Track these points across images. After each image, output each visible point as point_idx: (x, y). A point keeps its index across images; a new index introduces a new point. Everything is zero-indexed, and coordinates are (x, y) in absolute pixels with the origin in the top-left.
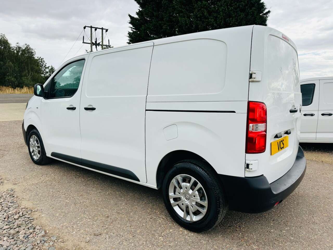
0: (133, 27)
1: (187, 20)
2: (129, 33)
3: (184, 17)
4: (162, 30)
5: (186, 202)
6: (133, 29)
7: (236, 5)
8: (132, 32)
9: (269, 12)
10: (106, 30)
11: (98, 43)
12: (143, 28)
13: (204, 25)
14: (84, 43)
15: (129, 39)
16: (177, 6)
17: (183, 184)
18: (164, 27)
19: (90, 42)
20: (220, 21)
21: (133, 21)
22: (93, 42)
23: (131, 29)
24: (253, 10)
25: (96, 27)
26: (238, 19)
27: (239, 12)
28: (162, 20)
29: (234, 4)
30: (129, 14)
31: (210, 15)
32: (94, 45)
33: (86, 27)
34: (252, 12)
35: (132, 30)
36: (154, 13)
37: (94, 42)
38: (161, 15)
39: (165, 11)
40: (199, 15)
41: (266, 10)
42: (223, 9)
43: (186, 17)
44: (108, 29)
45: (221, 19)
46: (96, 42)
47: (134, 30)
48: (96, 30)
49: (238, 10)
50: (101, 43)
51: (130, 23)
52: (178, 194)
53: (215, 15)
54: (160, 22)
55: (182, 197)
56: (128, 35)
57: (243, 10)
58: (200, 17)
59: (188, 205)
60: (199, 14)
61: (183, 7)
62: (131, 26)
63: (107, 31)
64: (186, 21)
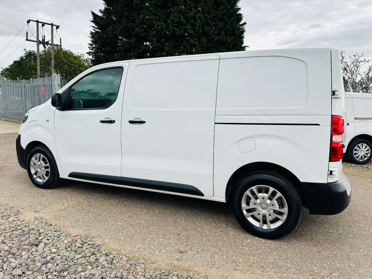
0: (96, 27)
1: (163, 25)
2: (92, 33)
3: (160, 21)
4: (134, 33)
5: (263, 212)
6: (96, 28)
7: (214, 13)
8: (94, 32)
9: (245, 23)
10: (56, 26)
11: (46, 41)
12: (111, 28)
13: (182, 32)
14: (27, 40)
15: (91, 40)
16: (152, 8)
17: (260, 195)
18: (136, 30)
19: (36, 40)
20: (198, 29)
21: (96, 19)
22: (39, 40)
23: (93, 28)
24: (232, 20)
25: (45, 22)
26: (217, 29)
27: (218, 21)
28: (134, 21)
29: (212, 12)
30: (92, 11)
31: (187, 21)
32: (41, 44)
33: (30, 21)
34: (231, 22)
35: (94, 30)
36: (124, 13)
37: (42, 41)
38: (132, 16)
39: (137, 12)
40: (176, 21)
41: (242, 21)
42: (199, 17)
43: (161, 22)
44: (59, 26)
45: (199, 27)
46: (44, 40)
47: (97, 30)
48: (43, 25)
49: (216, 18)
50: (50, 42)
51: (92, 21)
52: (254, 205)
53: (192, 22)
54: (132, 24)
55: (258, 207)
56: (90, 36)
57: (221, 20)
58: (178, 22)
59: (265, 214)
60: (175, 19)
61: (158, 10)
62: (94, 25)
63: (58, 27)
64: (161, 25)
